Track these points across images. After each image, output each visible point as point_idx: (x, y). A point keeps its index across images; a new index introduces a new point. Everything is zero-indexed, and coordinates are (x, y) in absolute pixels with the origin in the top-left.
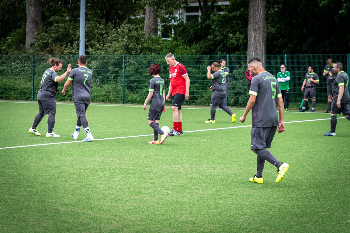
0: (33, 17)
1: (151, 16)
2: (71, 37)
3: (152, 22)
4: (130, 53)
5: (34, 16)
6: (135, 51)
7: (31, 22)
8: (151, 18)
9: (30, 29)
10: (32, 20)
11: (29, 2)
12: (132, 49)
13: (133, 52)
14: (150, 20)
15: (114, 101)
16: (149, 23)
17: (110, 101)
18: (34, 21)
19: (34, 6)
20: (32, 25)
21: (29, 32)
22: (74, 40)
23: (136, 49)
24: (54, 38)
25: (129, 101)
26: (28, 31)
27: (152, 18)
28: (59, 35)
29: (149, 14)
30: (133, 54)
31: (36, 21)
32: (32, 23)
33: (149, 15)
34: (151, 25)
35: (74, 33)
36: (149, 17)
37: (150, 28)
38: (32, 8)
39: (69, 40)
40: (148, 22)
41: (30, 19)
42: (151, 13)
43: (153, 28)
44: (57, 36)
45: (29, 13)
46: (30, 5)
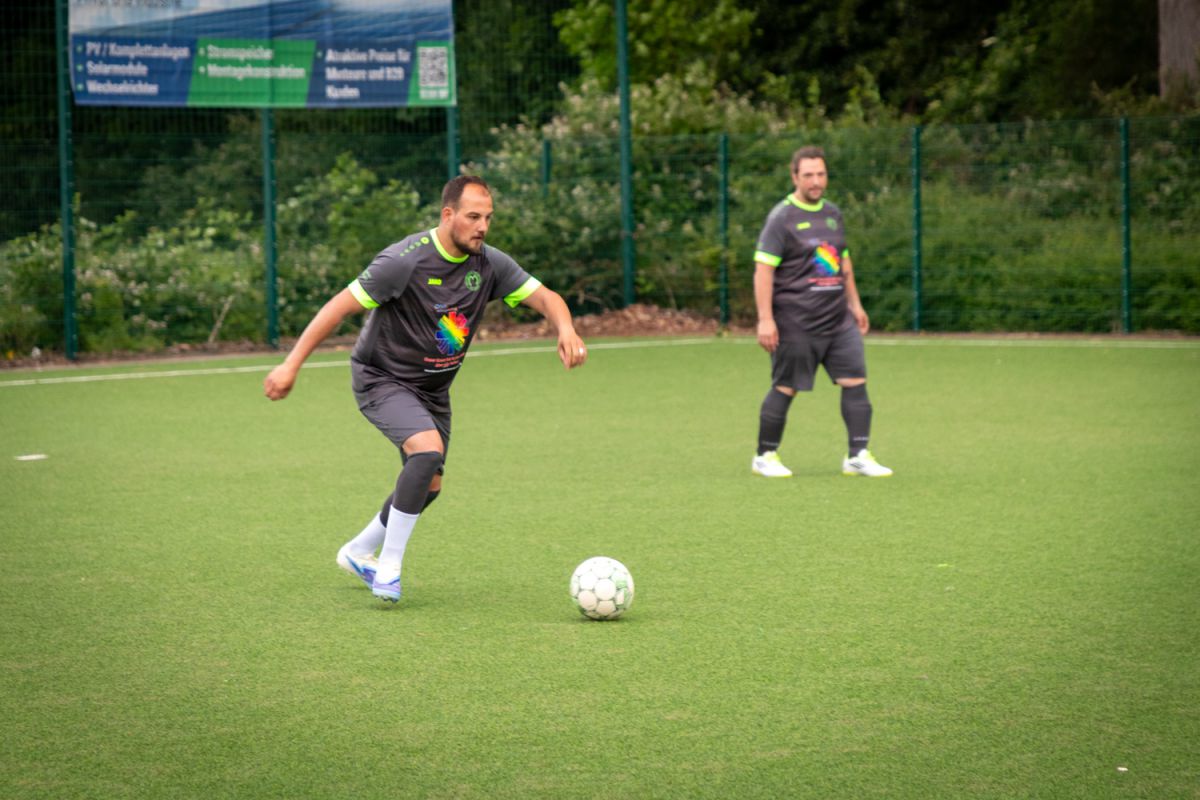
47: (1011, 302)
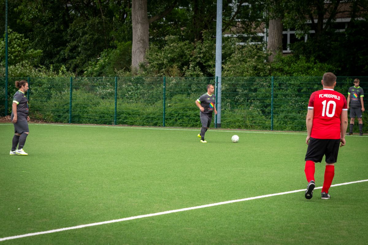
0: (140, 36)
1: (275, 34)
2: (186, 58)
3: (277, 41)
4: (258, 74)
5: (142, 34)
6: (263, 72)
7: (138, 41)
8: (275, 36)
9: (137, 48)
10: (139, 39)
11: (136, 20)
12: (259, 70)
13: (260, 73)
14: (274, 39)
15: (250, 127)
16: (273, 42)
17: (246, 127)
18: (141, 40)
19: (141, 23)
20: (140, 44)
21: (136, 52)
22: (190, 60)
23: (265, 70)
24: (169, 59)
25: (267, 127)
26: (135, 50)
27: (277, 36)
28: (174, 56)
29: (274, 31)
30: (261, 75)
31: (143, 40)
32: (139, 43)
33: (274, 34)
34: (275, 43)
35: (190, 54)
36: (273, 35)
37: (274, 47)
38: (139, 26)
39: (185, 60)
40: (272, 40)
41: (137, 38)
42: (276, 32)
43: (278, 47)
44: (172, 57)
45: (136, 32)
46: (137, 23)
47: (91, 117)
